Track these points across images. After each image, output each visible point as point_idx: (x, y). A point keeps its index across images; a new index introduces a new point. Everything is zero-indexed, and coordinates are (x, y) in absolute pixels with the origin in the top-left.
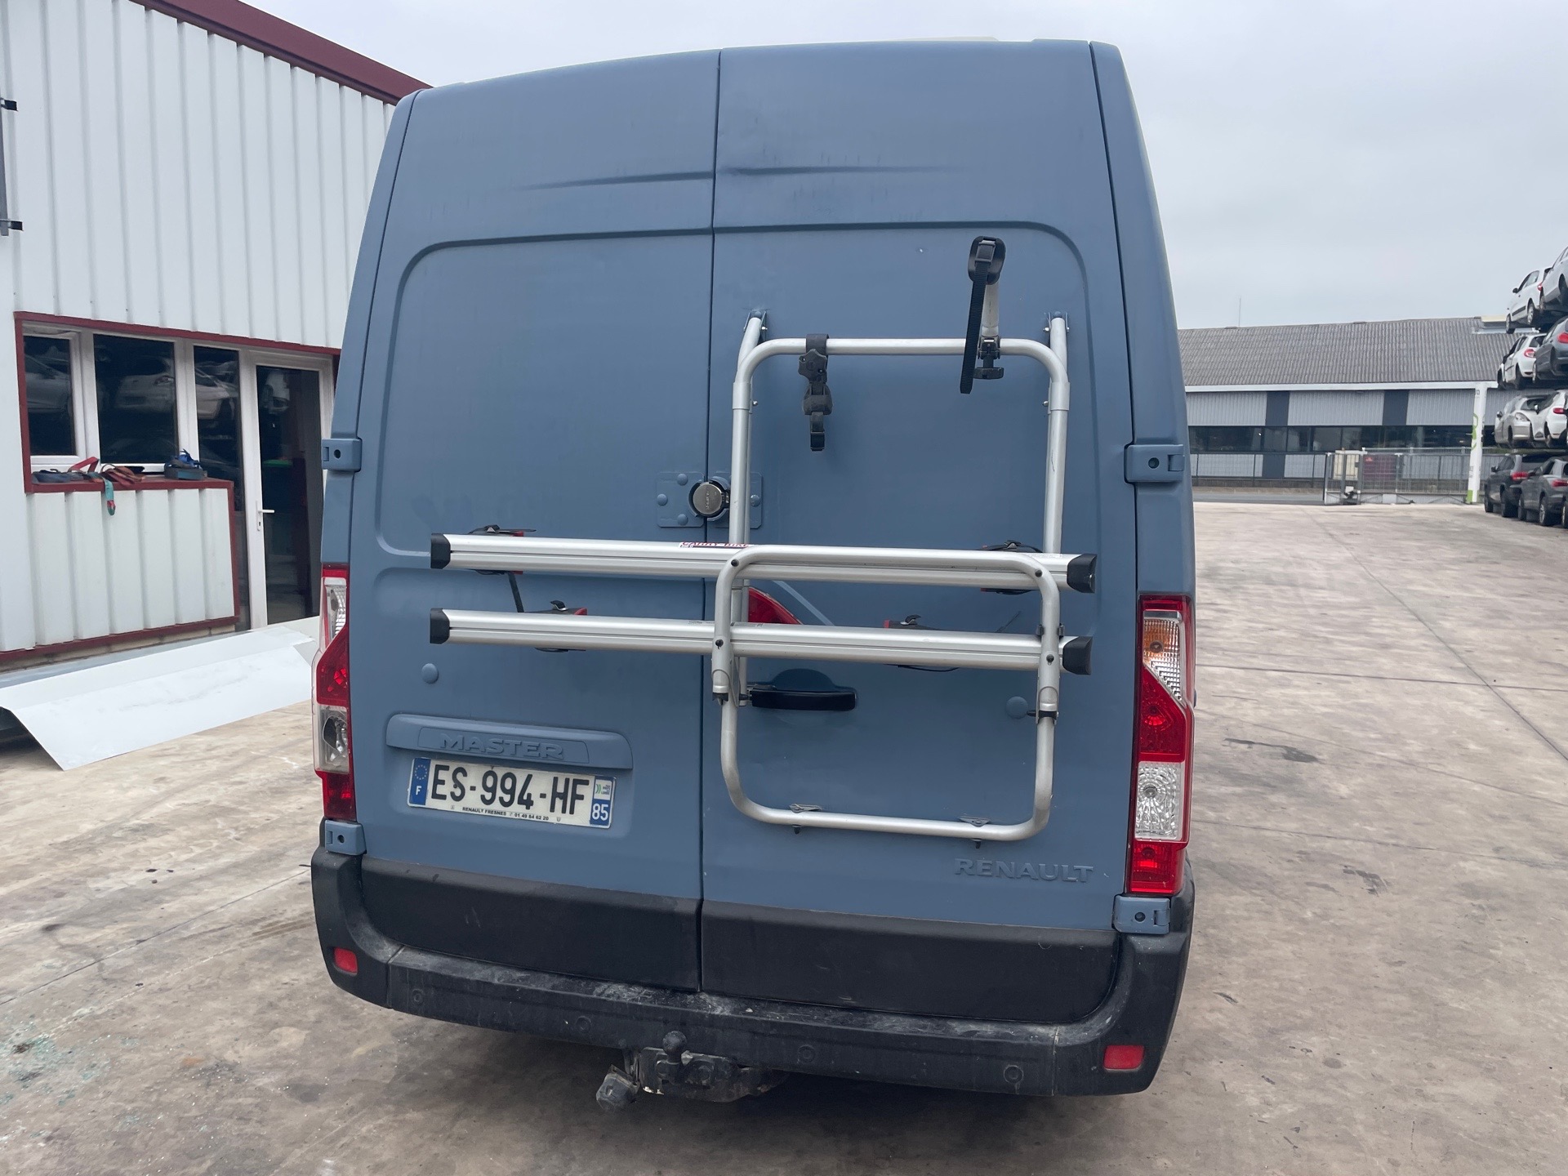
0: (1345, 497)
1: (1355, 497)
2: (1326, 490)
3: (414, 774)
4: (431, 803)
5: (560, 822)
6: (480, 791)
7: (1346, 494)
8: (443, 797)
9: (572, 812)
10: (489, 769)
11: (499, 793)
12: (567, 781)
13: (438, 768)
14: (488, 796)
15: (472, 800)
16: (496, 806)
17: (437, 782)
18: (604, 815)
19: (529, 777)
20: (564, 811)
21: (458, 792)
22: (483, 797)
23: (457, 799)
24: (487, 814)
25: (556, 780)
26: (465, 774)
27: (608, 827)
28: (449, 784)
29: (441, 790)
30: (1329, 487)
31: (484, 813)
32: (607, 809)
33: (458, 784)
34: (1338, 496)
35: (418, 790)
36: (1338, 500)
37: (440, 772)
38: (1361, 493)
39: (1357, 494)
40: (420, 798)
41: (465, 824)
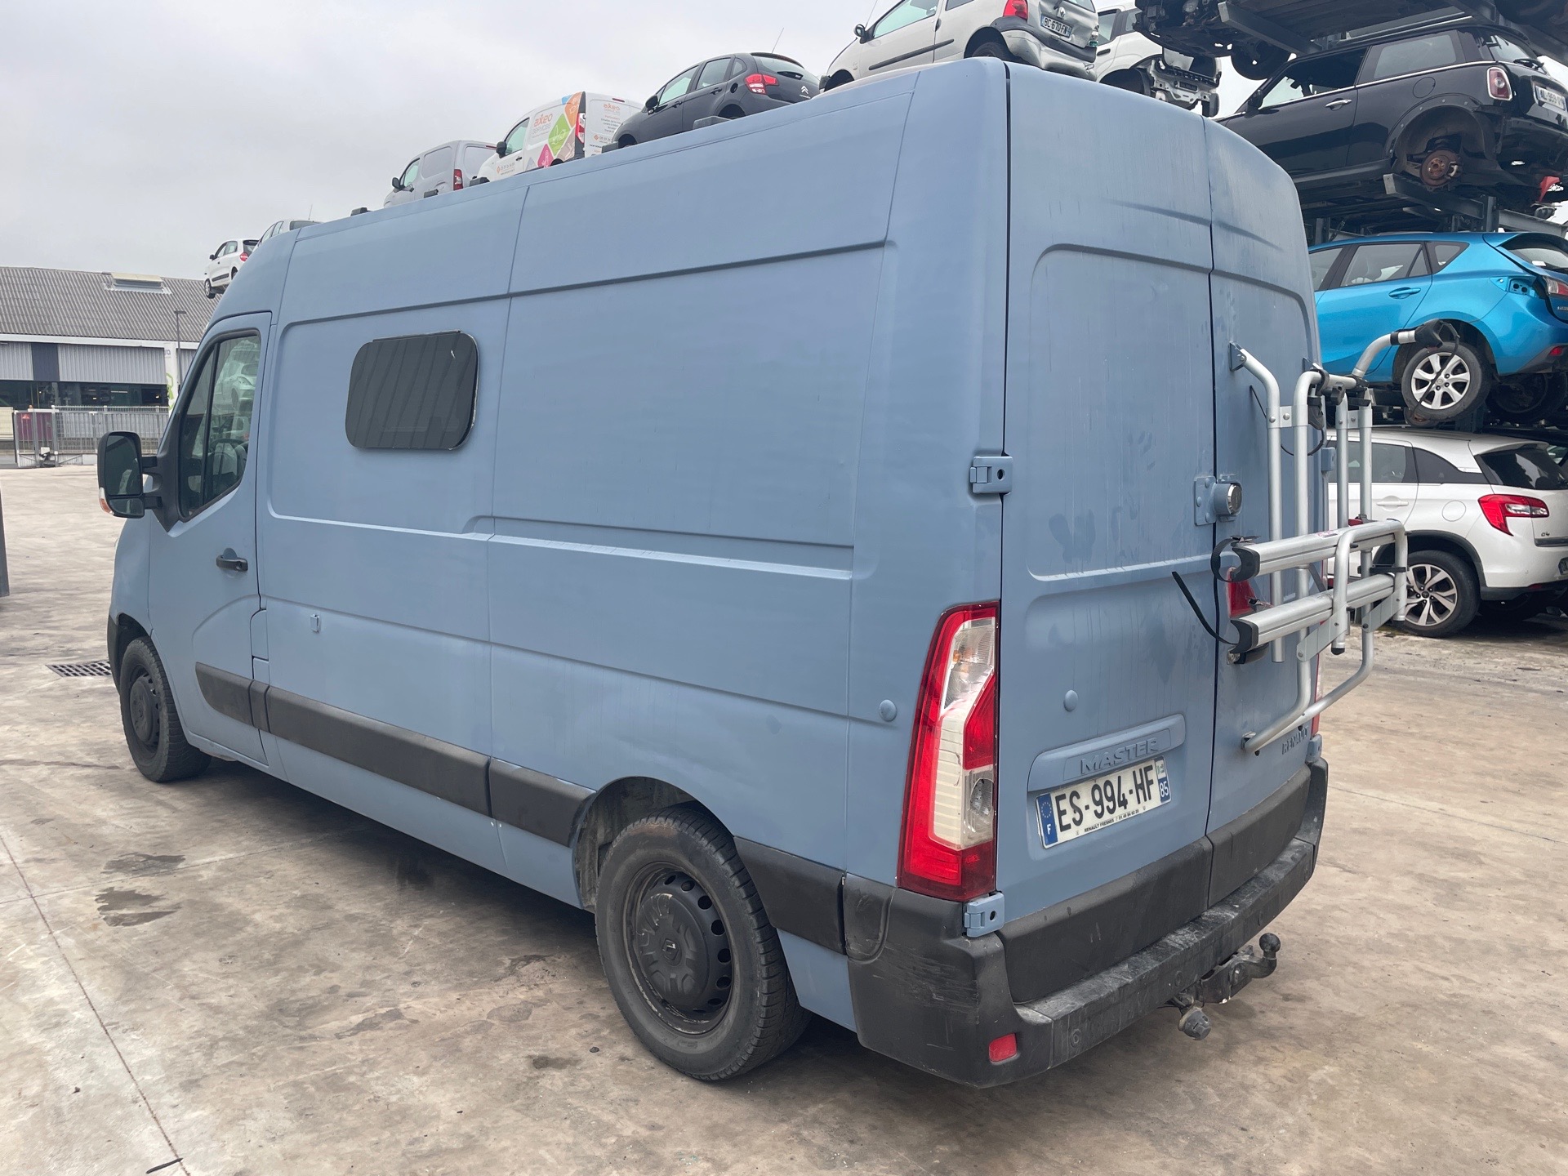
0: (42, 459)
1: (52, 458)
2: (18, 452)
3: (1041, 814)
4: (1062, 837)
5: (1147, 810)
6: (1093, 807)
7: (42, 456)
8: (1068, 827)
9: (1150, 798)
10: (1093, 784)
11: (1106, 803)
12: (1141, 770)
13: (1059, 799)
14: (1099, 809)
15: (1090, 819)
16: (1107, 816)
17: (1062, 813)
18: (1166, 791)
19: (1119, 778)
20: (1145, 800)
21: (1077, 817)
22: (1096, 812)
23: (1078, 823)
24: (1103, 827)
25: (1134, 773)
26: (1078, 797)
27: (1169, 800)
28: (1070, 810)
29: (1066, 820)
30: (21, 448)
31: (1100, 828)
32: (1166, 785)
33: (1076, 809)
34: (33, 458)
35: (1049, 829)
36: (33, 463)
37: (1061, 802)
38: (59, 454)
39: (54, 455)
40: (1052, 837)
41: (1087, 847)
